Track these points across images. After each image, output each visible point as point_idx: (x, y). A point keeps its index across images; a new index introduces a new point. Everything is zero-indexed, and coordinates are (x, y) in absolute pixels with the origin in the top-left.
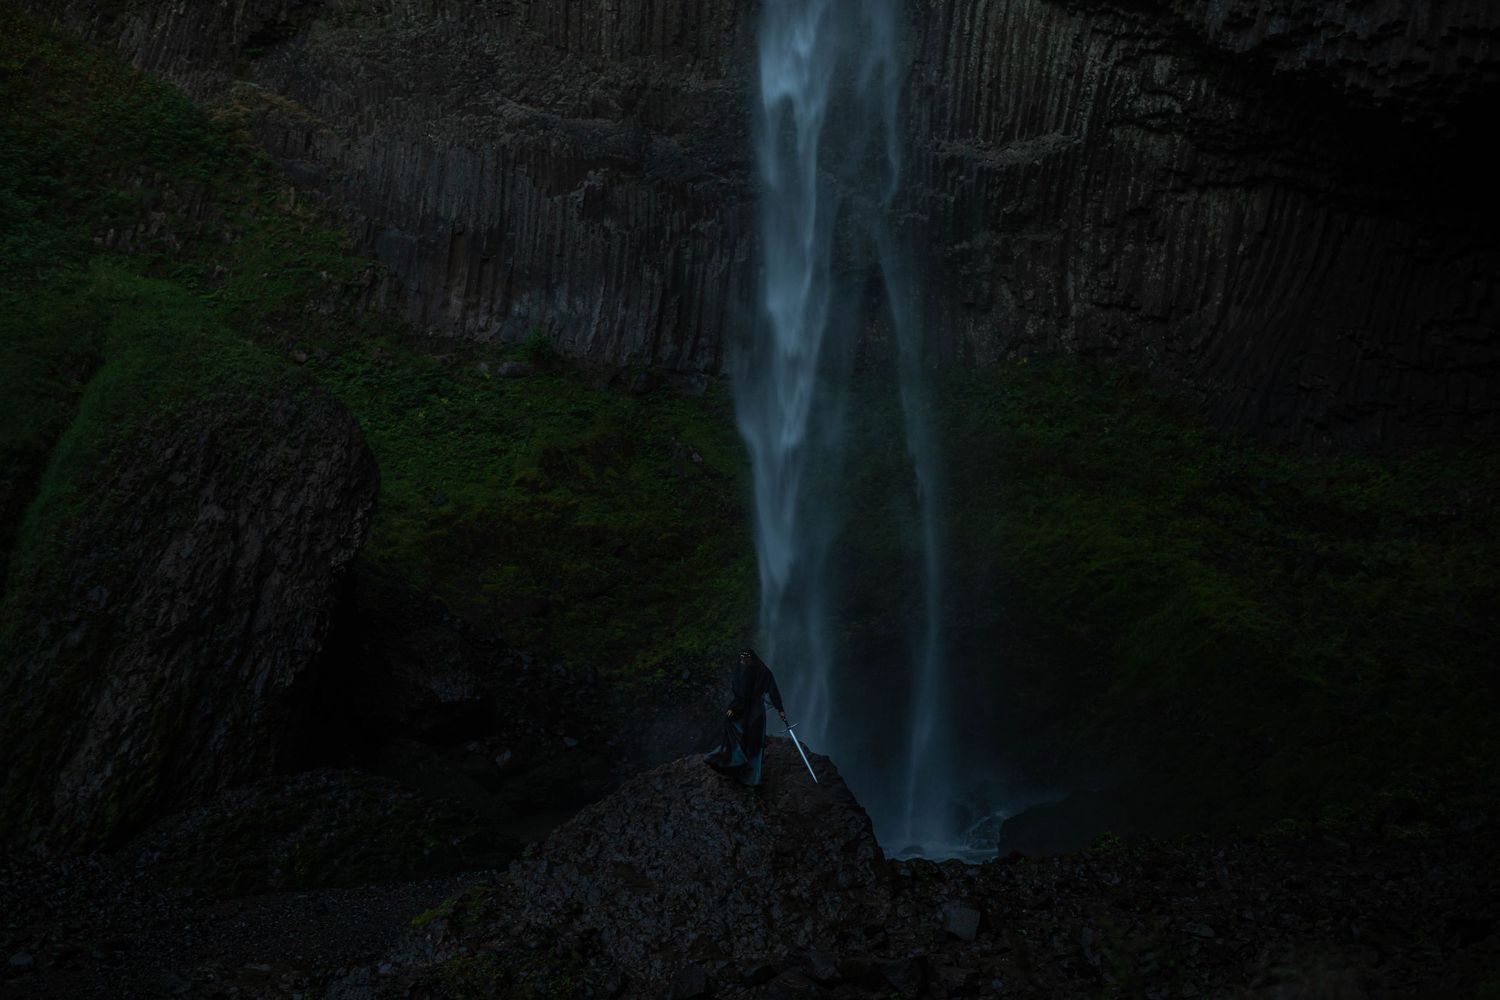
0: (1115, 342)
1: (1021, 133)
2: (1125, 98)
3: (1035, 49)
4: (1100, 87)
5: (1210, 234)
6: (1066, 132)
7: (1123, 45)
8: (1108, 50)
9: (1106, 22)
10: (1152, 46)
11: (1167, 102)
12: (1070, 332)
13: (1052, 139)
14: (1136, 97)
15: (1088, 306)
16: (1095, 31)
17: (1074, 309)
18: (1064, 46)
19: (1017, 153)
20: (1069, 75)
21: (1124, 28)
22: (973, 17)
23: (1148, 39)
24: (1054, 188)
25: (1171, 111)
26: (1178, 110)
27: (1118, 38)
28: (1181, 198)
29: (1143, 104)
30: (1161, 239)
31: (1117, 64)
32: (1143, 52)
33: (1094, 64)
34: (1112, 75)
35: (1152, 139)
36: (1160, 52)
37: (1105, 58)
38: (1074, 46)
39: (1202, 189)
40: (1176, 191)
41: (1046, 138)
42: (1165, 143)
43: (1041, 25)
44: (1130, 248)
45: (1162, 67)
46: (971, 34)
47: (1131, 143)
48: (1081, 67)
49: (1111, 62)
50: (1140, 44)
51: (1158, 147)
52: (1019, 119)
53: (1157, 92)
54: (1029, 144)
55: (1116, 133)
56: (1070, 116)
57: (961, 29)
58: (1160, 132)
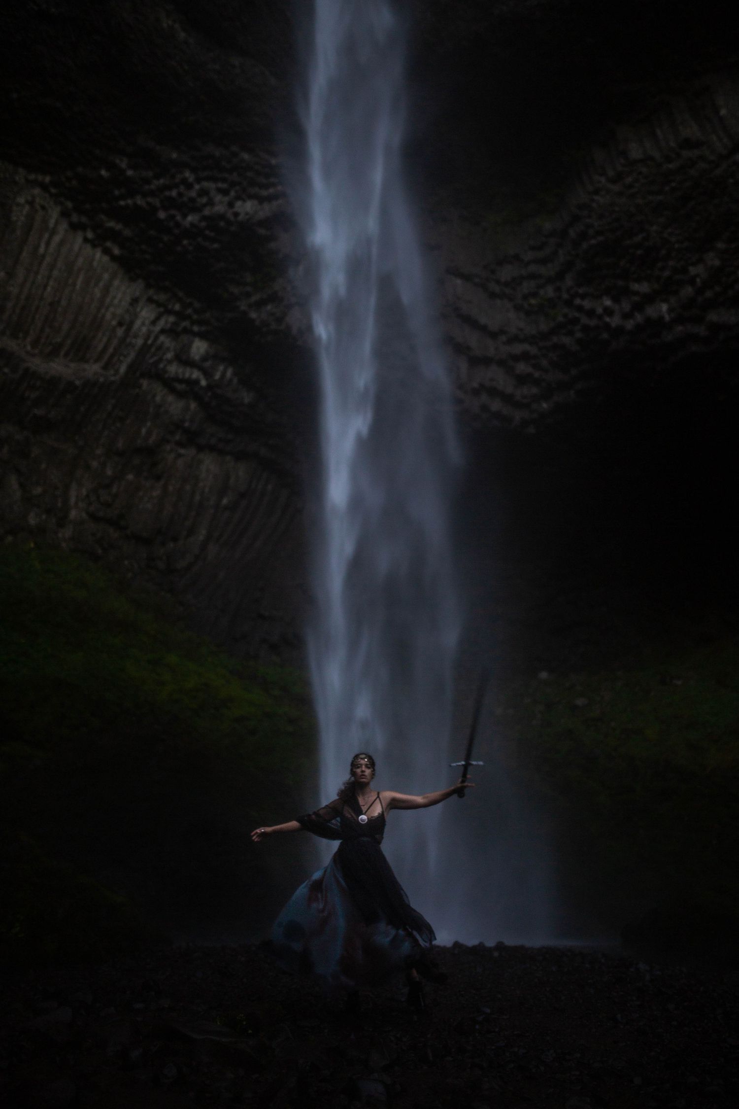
0: (100, 551)
1: (66, 355)
2: (161, 360)
3: (97, 293)
4: (145, 344)
5: (201, 484)
6: (105, 367)
7: (172, 319)
8: (158, 319)
9: (162, 297)
10: (196, 328)
11: (196, 374)
12: (67, 532)
13: (93, 369)
14: (170, 362)
15: (84, 515)
16: (150, 300)
17: (73, 514)
18: (120, 301)
19: (58, 367)
20: (120, 324)
21: (177, 307)
22: (48, 244)
23: (193, 323)
24: (82, 409)
25: (197, 382)
26: (203, 383)
27: (169, 312)
28: (182, 451)
29: (173, 369)
30: (158, 478)
31: (163, 331)
32: (186, 331)
33: (143, 324)
34: (156, 338)
35: (170, 398)
36: (202, 336)
37: (154, 323)
38: (131, 304)
39: (200, 448)
40: (180, 444)
41: (86, 366)
42: (181, 404)
43: (106, 276)
44: (130, 477)
45: (199, 348)
46: (43, 256)
47: (154, 396)
48: (132, 323)
49: (158, 328)
50: (186, 324)
51: (175, 407)
52: (69, 342)
53: (189, 363)
54: (72, 365)
55: (145, 383)
56: (112, 356)
57: (37, 248)
58: (180, 395)
